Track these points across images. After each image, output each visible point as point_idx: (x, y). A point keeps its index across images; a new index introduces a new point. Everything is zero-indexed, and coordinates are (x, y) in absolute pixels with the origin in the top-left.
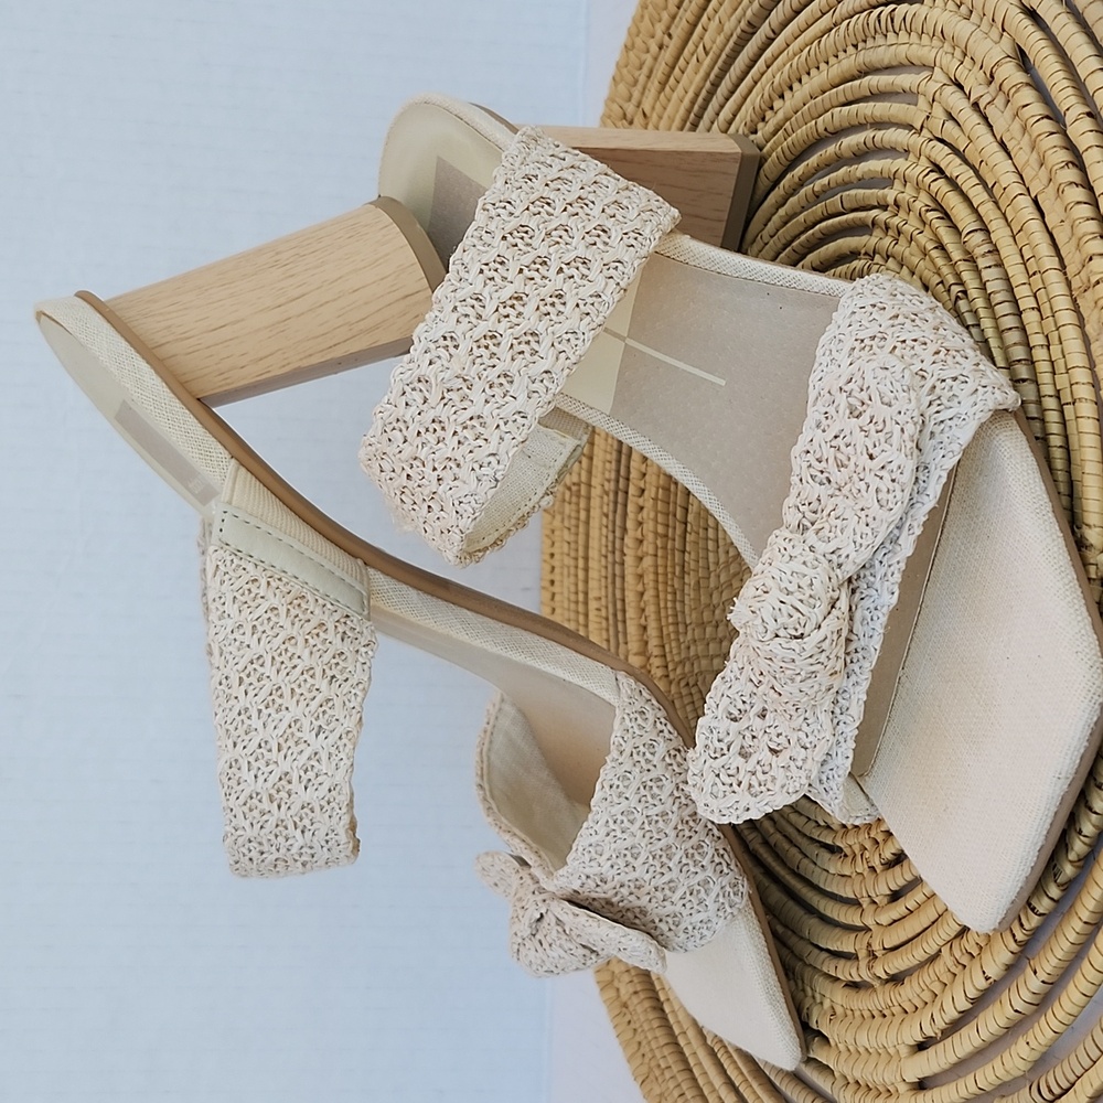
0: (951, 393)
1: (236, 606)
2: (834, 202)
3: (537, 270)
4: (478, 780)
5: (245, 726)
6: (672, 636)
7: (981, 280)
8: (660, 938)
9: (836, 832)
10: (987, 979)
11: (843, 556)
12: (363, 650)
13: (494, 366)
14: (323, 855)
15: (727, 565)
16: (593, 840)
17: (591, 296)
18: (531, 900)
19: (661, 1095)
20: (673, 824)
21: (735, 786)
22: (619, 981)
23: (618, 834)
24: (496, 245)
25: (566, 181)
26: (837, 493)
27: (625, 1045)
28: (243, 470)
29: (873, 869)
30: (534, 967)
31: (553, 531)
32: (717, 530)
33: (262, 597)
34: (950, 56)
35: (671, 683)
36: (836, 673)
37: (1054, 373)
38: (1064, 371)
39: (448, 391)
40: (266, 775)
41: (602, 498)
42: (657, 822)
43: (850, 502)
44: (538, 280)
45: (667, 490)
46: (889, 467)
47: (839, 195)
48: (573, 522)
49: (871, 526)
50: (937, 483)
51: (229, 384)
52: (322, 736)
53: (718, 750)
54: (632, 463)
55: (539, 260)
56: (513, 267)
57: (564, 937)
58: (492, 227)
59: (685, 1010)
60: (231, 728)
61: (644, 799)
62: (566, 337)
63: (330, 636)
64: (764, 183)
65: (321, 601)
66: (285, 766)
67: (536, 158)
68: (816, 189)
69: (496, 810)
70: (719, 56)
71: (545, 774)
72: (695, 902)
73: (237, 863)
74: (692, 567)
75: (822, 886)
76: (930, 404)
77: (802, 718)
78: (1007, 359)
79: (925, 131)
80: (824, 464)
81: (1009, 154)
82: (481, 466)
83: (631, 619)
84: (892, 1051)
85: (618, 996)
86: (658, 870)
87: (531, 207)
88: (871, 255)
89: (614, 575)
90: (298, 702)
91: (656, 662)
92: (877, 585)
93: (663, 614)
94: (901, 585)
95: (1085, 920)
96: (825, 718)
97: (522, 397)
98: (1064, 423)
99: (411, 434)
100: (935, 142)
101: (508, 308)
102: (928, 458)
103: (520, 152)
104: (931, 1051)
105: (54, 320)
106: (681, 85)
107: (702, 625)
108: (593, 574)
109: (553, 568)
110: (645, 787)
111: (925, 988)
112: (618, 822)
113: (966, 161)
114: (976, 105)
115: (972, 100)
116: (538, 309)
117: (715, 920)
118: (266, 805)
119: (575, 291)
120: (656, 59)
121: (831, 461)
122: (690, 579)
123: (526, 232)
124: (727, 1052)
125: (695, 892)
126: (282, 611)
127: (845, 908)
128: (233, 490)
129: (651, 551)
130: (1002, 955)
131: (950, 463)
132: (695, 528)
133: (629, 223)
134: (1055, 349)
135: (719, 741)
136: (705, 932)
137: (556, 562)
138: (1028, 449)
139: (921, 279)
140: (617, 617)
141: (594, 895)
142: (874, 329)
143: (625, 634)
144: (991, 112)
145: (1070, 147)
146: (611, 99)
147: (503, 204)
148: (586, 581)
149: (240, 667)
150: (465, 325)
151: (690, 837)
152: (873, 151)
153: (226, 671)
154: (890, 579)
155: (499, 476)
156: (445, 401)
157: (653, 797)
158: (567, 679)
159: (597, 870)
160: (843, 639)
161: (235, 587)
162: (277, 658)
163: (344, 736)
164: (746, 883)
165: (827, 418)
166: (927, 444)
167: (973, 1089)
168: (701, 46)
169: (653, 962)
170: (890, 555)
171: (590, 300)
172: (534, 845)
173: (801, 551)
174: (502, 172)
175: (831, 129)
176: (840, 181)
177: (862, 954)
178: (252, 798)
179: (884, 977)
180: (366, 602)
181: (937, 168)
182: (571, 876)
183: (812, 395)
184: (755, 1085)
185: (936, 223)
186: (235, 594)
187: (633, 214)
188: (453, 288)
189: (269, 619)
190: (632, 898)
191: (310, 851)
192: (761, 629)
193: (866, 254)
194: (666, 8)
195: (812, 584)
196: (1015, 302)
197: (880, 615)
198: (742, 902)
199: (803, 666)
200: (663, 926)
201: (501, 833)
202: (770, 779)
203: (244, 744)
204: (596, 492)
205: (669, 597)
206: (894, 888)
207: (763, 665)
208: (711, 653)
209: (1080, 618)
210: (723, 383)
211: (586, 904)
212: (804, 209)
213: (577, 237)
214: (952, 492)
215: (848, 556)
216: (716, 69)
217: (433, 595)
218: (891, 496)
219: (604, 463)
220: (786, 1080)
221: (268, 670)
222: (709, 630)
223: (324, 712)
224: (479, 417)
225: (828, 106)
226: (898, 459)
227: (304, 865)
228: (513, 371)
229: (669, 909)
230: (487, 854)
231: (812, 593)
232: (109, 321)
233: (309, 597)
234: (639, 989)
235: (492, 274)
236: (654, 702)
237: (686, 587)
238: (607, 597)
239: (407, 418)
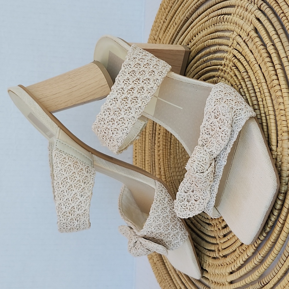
0: (239, 113)
1: (60, 164)
2: (209, 63)
3: (137, 81)
4: (119, 207)
5: (63, 195)
6: (167, 170)
7: (246, 84)
8: (166, 247)
9: (210, 220)
10: (248, 256)
11: (213, 153)
12: (92, 175)
13: (127, 105)
14: (82, 227)
15: (182, 153)
16: (150, 222)
17: (150, 88)
18: (133, 238)
19: (165, 286)
20: (169, 218)
21: (186, 209)
22: (154, 257)
23: (156, 221)
24: (127, 75)
25: (144, 59)
26: (211, 137)
27: (155, 274)
28: (61, 130)
29: (219, 229)
30: (134, 254)
31: (136, 143)
32: (179, 144)
33: (67, 162)
34: (238, 29)
35: (167, 182)
36: (211, 181)
37: (264, 108)
38: (266, 107)
39: (115, 111)
40: (68, 207)
41: (149, 135)
42: (166, 218)
43: (215, 139)
44: (137, 84)
45: (166, 134)
46: (224, 131)
47: (210, 62)
48: (141, 141)
49: (220, 145)
50: (236, 135)
51: (57, 108)
52: (82, 197)
53: (182, 200)
54: (157, 127)
55: (138, 79)
56: (131, 81)
57: (142, 247)
58: (126, 71)
59: (171, 265)
60: (59, 195)
61: (162, 212)
62: (144, 98)
63: (84, 172)
64: (191, 58)
65: (81, 163)
66: (73, 205)
67: (136, 53)
68: (204, 60)
69: (124, 215)
70: (179, 25)
71: (135, 206)
72: (175, 237)
73: (60, 229)
74: (172, 153)
75: (206, 233)
76: (234, 115)
77: (203, 192)
78: (252, 104)
79: (232, 47)
80: (208, 130)
81: (253, 54)
82: (123, 130)
83: (157, 166)
84: (224, 274)
85: (154, 261)
86: (166, 230)
87: (135, 66)
88: (218, 77)
89: (152, 155)
90: (76, 188)
91: (163, 177)
92: (221, 160)
93: (165, 165)
94: (227, 160)
95: (272, 241)
96: (208, 192)
97: (134, 113)
98: (266, 120)
99: (106, 122)
100: (234, 50)
101: (130, 91)
102: (234, 129)
103: (132, 52)
104: (234, 274)
105: (13, 92)
106: (169, 32)
107: (175, 168)
108: (147, 154)
109: (136, 153)
110: (163, 209)
111: (232, 258)
112: (156, 218)
113: (242, 55)
114: (244, 41)
115: (243, 40)
116: (137, 91)
117: (180, 242)
118: (68, 215)
119: (146, 87)
120: (163, 25)
121: (210, 129)
122: (172, 156)
123: (134, 72)
124: (182, 275)
125: (175, 235)
126: (72, 166)
127: (212, 239)
128: (59, 135)
129: (162, 149)
130: (252, 250)
131: (239, 130)
132: (173, 143)
133: (160, 70)
134: (264, 102)
135: (182, 198)
136: (177, 245)
137: (137, 151)
138: (258, 126)
139: (231, 83)
140: (153, 165)
141: (150, 236)
142: (220, 97)
143: (155, 169)
144: (248, 43)
145: (268, 52)
146: (151, 35)
147: (128, 65)
148: (145, 156)
149: (62, 180)
150: (119, 95)
151: (174, 222)
152: (219, 51)
153: (58, 181)
154: (225, 158)
155: (128, 133)
156: (115, 114)
157: (165, 211)
158: (143, 182)
159: (151, 230)
160: (213, 173)
161: (60, 160)
162: (71, 177)
163: (88, 197)
164: (188, 233)
165: (209, 119)
166: (234, 125)
167: (244, 283)
168: (174, 23)
169: (165, 253)
170: (225, 152)
171: (150, 89)
172: (134, 224)
173: (203, 151)
174: (128, 57)
175: (208, 45)
176: (210, 58)
177: (216, 250)
178: (64, 213)
179: (222, 256)
180: (92, 163)
181: (235, 56)
182: (144, 232)
183: (205, 113)
184: (189, 283)
185: (235, 70)
186: (60, 161)
187: (160, 67)
188: (116, 86)
189: (69, 168)
190: (159, 237)
191: (79, 226)
192: (193, 171)
193: (217, 76)
194: (165, 12)
195: (205, 160)
196: (254, 90)
197: (222, 167)
198: (187, 238)
199: (203, 180)
200: (167, 244)
201: (125, 221)
202: (195, 207)
203: (63, 199)
204: (147, 134)
205: (167, 161)
206: (224, 234)
207: (194, 179)
208: (177, 175)
209: (271, 168)
210: (182, 108)
211: (148, 238)
212: (201, 65)
213: (147, 73)
214: (239, 137)
215: (214, 153)
216: (178, 29)
217: (109, 161)
218: (225, 138)
219: (149, 126)
220: (197, 282)
221: (69, 181)
222: (177, 169)
223: (83, 191)
224: (123, 118)
225: (207, 39)
226: (227, 129)
227: (77, 229)
228: (131, 107)
229: (169, 239)
230: (122, 226)
231: (206, 162)
232: (27, 93)
233: (78, 162)
234: (159, 259)
235: (126, 82)
236: (165, 188)
237: (171, 158)
238: (150, 160)
239: (105, 118)
